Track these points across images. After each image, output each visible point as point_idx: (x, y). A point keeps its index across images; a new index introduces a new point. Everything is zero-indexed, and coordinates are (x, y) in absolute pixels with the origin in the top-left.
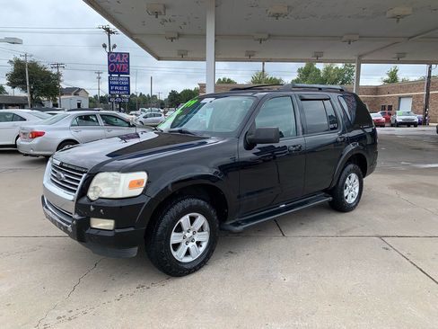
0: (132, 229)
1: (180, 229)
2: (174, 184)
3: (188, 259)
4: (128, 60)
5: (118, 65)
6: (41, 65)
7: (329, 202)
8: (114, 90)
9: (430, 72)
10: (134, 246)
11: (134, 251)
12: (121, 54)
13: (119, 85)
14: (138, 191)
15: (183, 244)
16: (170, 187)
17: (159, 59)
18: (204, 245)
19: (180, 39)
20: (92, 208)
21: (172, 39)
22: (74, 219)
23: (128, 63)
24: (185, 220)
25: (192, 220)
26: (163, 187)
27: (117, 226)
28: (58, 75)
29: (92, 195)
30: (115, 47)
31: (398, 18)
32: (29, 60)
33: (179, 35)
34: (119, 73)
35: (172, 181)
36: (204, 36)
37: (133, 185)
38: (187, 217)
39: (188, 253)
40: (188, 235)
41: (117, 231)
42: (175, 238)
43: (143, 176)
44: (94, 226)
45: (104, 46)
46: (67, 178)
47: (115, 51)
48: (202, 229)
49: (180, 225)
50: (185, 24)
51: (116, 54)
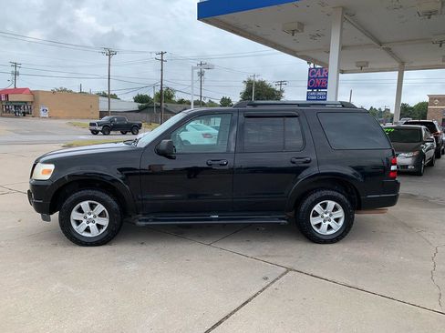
2: (69, 176)
3: (88, 235)
5: (318, 80)
6: (267, 83)
12: (322, 69)
15: (84, 222)
18: (105, 228)
24: (84, 205)
25: (94, 206)
26: (61, 176)
28: (282, 91)
32: (257, 79)
34: (318, 88)
37: (45, 172)
38: (87, 203)
39: (88, 230)
40: (89, 217)
42: (75, 215)
43: (52, 167)
49: (81, 208)
51: (317, 69)
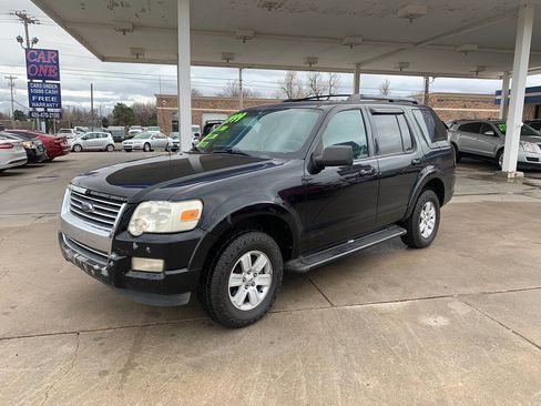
0: (185, 270)
1: (239, 270)
2: (233, 215)
3: (247, 307)
4: (57, 59)
5: (43, 67)
7: (402, 236)
8: (37, 101)
9: (427, 86)
10: (187, 291)
11: (186, 298)
12: (45, 51)
13: (44, 95)
14: (192, 224)
15: (243, 288)
16: (229, 220)
17: (104, 59)
18: (265, 290)
19: (136, 33)
20: (135, 246)
21: (124, 31)
22: (111, 260)
23: (57, 64)
24: (245, 259)
25: (254, 258)
26: (221, 219)
27: (167, 267)
29: (133, 229)
30: (35, 41)
31: (411, 17)
33: (134, 27)
34: (44, 78)
35: (232, 212)
36: (175, 30)
38: (248, 255)
39: (247, 300)
40: (248, 277)
41: (168, 273)
42: (234, 280)
43: (197, 205)
44: (136, 268)
45: (20, 40)
46: (96, 209)
47: (35, 46)
48: (263, 272)
49: (240, 265)
50: (143, 10)
51: (39, 51)
